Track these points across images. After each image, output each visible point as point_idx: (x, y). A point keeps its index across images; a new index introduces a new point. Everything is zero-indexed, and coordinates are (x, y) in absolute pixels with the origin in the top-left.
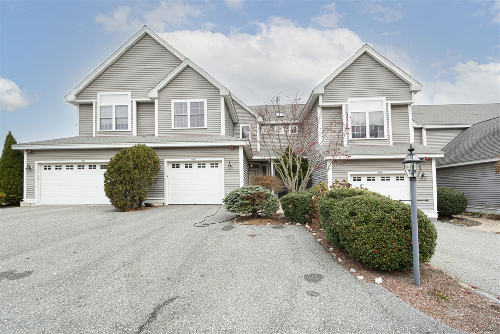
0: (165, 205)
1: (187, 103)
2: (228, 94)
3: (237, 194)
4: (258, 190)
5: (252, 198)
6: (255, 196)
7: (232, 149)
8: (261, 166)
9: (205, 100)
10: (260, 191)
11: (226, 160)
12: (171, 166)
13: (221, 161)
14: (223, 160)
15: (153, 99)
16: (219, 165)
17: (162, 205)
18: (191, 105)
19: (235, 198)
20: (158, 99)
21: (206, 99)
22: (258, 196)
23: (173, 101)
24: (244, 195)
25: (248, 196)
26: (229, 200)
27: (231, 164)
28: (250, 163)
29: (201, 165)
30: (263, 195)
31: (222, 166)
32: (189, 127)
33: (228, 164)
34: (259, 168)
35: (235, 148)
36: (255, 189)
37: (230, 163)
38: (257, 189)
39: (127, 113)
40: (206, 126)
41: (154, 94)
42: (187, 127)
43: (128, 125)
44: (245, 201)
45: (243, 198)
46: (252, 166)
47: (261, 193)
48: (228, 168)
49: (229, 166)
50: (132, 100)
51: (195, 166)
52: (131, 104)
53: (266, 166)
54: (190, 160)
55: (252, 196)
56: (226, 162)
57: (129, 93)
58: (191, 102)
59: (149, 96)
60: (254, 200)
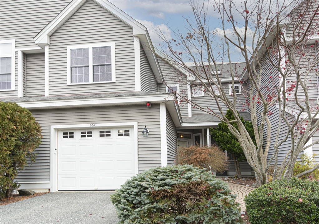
0: (51, 191)
1: (88, 49)
2: (145, 33)
3: (141, 186)
4: (189, 178)
5: (175, 196)
6: (181, 192)
7: (150, 108)
8: (193, 136)
9: (112, 44)
10: (195, 179)
11: (140, 124)
12: (61, 135)
13: (132, 127)
14: (135, 124)
15: (43, 46)
16: (130, 133)
17: (47, 191)
18: (93, 51)
19: (137, 194)
20: (49, 46)
21: (114, 43)
22: (190, 191)
23: (69, 48)
24: (157, 188)
25: (165, 191)
26: (123, 200)
27: (148, 130)
28: (178, 132)
29: (105, 133)
30: (201, 188)
31: (134, 133)
32: (91, 81)
33: (143, 130)
34: (190, 138)
35: (154, 106)
36: (183, 173)
37: (145, 129)
38: (188, 174)
39: (10, 67)
40: (114, 80)
41: (43, 38)
42: (88, 81)
43: (10, 83)
44: (158, 201)
45: (154, 197)
46: (182, 137)
47: (198, 184)
48: (142, 137)
49: (145, 133)
50: (16, 50)
51: (96, 134)
52: (15, 55)
53: (199, 136)
54: (87, 125)
55: (175, 192)
56: (140, 127)
57: (13, 41)
58: (93, 48)
59: (36, 42)
60: (179, 200)
